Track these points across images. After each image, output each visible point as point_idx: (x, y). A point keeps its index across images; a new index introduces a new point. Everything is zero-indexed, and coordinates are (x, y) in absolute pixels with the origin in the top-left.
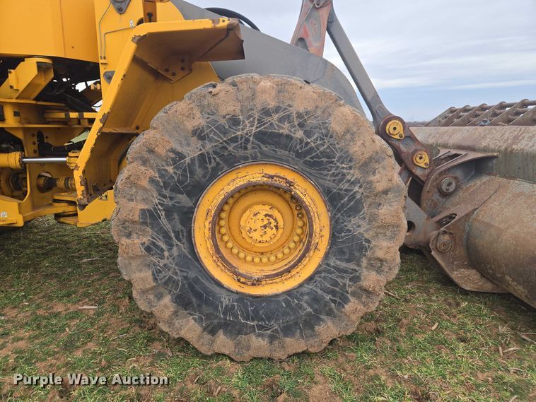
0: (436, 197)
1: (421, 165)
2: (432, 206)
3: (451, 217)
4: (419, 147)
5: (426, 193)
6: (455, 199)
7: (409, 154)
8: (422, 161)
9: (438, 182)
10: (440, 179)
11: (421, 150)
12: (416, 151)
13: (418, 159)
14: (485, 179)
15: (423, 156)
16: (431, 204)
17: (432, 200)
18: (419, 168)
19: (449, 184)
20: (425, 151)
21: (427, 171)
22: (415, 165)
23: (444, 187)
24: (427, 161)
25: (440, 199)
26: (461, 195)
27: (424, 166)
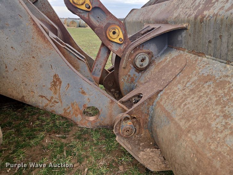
0: (133, 72)
1: (115, 41)
2: (130, 81)
3: (139, 96)
4: (111, 21)
5: (123, 69)
6: (147, 75)
7: (102, 28)
8: (115, 36)
9: (133, 57)
10: (135, 54)
11: (114, 24)
12: (109, 24)
13: (111, 33)
14: (174, 53)
15: (117, 31)
16: (128, 79)
17: (129, 76)
18: (114, 44)
19: (143, 60)
20: (118, 25)
21: (122, 47)
22: (110, 40)
23: (138, 63)
24: (121, 36)
25: (137, 74)
26: (152, 71)
27: (119, 42)
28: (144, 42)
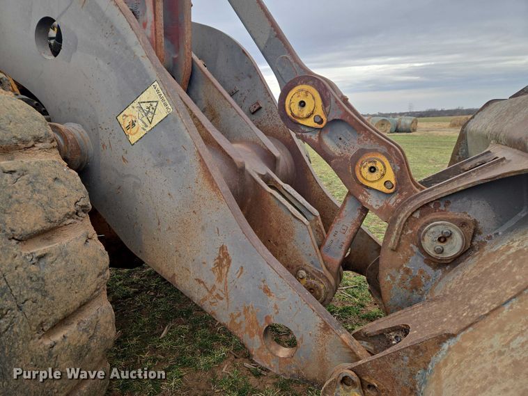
0: (416, 264)
1: (374, 186)
2: (409, 285)
4: (368, 144)
5: (389, 253)
7: (346, 159)
8: (375, 176)
9: (417, 228)
10: (423, 221)
11: (376, 151)
12: (362, 152)
13: (365, 171)
15: (379, 166)
16: (402, 279)
17: (407, 271)
18: (372, 194)
19: (444, 239)
20: (385, 154)
21: (393, 201)
22: (362, 184)
24: (390, 176)
25: (429, 270)
27: (384, 189)
28: (446, 194)
